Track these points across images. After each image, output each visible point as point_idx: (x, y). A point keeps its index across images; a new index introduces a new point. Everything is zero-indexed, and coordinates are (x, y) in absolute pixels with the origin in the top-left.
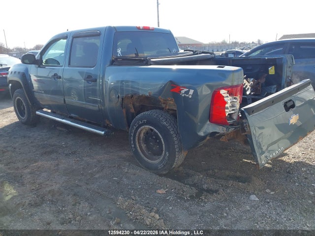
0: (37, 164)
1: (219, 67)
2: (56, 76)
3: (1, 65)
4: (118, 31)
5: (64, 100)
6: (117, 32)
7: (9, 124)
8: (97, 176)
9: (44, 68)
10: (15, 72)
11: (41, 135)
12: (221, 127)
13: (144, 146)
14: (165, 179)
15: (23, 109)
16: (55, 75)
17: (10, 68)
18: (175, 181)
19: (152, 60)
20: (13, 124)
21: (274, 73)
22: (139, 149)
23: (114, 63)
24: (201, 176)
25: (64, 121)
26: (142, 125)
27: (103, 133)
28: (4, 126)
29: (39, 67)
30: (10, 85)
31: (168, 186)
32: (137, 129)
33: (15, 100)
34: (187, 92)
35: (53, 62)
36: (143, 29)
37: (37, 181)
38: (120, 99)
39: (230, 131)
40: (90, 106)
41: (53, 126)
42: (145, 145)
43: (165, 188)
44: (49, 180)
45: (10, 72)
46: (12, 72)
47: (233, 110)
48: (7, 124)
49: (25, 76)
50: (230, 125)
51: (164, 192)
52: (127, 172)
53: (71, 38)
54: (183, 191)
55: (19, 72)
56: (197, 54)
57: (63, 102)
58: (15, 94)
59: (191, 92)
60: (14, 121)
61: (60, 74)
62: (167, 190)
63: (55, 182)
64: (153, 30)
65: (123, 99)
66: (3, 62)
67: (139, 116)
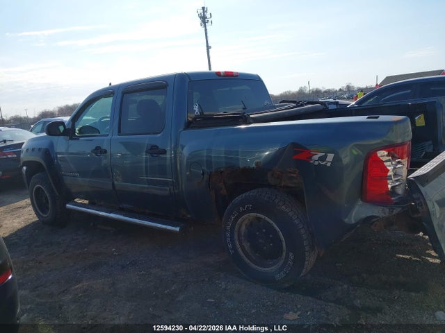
0: (80, 285)
1: (368, 118)
2: (99, 151)
3: (5, 141)
4: (193, 80)
5: (113, 184)
6: (191, 81)
7: (23, 225)
8: (181, 298)
9: (78, 139)
10: (33, 149)
11: (77, 239)
12: (380, 208)
13: (247, 245)
14: (293, 296)
15: (44, 201)
16: (98, 148)
17: (23, 143)
18: (310, 298)
19: (251, 116)
20: (29, 225)
21: (424, 124)
22: (240, 250)
23: (192, 125)
24: (346, 286)
25: (112, 215)
26: (244, 213)
27: (178, 229)
28: (15, 230)
29: (71, 139)
30: (25, 168)
31: (299, 306)
32: (236, 219)
33: (32, 190)
34: (323, 159)
35: (89, 130)
36: (224, 76)
37: (89, 313)
38: (206, 177)
39: (394, 213)
40: (156, 190)
41: (92, 224)
42: (249, 244)
43: (296, 310)
44: (105, 310)
45: (25, 150)
46: (27, 150)
47: (397, 181)
48: (19, 226)
49: (48, 153)
50: (396, 203)
51: (296, 317)
52: (225, 289)
53: (120, 95)
54: (327, 313)
55: (40, 149)
56: (302, 105)
57: (110, 187)
58: (32, 181)
59: (330, 157)
60: (30, 222)
61: (104, 147)
62: (299, 313)
63: (117, 314)
64: (237, 76)
65: (210, 176)
66: (7, 137)
67: (238, 199)
